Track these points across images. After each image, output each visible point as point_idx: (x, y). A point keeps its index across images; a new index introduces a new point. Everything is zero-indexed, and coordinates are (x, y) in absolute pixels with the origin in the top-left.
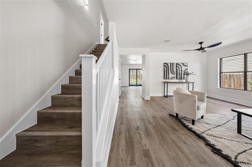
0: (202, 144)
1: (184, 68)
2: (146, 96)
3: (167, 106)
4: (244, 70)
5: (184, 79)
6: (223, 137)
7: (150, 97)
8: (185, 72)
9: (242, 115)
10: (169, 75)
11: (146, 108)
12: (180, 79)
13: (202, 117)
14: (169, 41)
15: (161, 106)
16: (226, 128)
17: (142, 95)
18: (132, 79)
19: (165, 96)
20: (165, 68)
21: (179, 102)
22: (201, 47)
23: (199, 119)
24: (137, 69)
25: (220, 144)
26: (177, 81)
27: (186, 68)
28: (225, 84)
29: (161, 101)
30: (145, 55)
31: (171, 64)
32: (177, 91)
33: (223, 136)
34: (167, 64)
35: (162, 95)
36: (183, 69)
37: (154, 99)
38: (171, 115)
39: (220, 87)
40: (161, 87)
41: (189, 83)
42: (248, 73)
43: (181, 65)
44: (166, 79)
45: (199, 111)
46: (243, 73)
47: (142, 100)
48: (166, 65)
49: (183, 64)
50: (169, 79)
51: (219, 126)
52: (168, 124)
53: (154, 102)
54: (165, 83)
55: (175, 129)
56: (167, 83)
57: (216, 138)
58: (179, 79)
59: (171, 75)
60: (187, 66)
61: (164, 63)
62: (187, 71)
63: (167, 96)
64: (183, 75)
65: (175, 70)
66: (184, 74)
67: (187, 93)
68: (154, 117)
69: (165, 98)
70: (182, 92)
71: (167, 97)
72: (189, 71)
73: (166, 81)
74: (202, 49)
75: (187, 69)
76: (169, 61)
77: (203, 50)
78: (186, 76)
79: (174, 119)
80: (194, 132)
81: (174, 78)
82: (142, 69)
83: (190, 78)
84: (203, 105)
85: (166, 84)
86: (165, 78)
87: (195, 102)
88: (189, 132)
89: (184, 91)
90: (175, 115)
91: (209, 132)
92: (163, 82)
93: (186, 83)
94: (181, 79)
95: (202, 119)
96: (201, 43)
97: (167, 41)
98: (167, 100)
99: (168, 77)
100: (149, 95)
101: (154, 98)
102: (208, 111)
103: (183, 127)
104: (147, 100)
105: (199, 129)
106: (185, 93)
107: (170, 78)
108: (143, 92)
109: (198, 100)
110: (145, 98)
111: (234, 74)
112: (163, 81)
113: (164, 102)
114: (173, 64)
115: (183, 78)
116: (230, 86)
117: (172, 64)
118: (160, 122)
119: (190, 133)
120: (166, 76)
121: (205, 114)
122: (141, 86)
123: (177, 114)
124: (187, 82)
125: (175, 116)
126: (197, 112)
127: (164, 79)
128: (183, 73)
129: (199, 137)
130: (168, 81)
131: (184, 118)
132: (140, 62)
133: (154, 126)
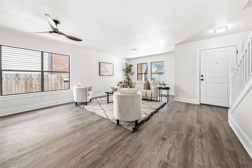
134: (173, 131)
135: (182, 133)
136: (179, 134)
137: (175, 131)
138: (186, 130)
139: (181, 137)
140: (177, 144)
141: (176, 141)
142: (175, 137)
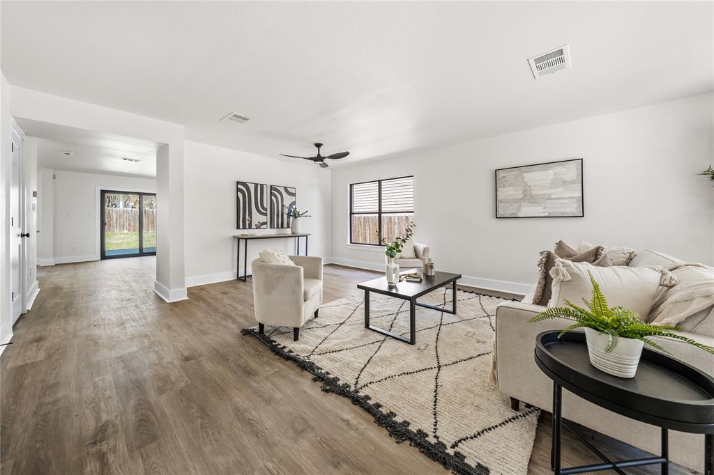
0: (306, 383)
1: (288, 200)
2: (171, 291)
3: (240, 308)
4: (378, 210)
5: (288, 227)
6: (344, 347)
7: (188, 289)
8: (290, 211)
9: (370, 292)
10: (251, 218)
11: (165, 331)
12: (280, 226)
13: (316, 314)
14: (246, 119)
15: (223, 313)
16: (351, 325)
17: (157, 286)
18: (126, 231)
19: (239, 279)
20: (240, 194)
21: (264, 292)
22: (319, 155)
23: (310, 321)
24: (140, 194)
25: (337, 365)
26: (273, 232)
27: (292, 199)
28: (359, 236)
29: (224, 296)
30: (167, 145)
31: (256, 185)
32: (260, 262)
33: (344, 343)
34: (244, 184)
35: (230, 276)
36: (287, 204)
37: (203, 294)
38: (246, 332)
39: (351, 243)
40: (228, 253)
41: (298, 237)
42: (382, 215)
43: (282, 190)
44: (244, 228)
45: (307, 302)
46: (377, 215)
47: (153, 307)
48: (241, 187)
49: (286, 188)
50: (250, 227)
51: (341, 324)
52: (232, 364)
53: (202, 304)
54: (239, 239)
55: (249, 372)
56: (246, 239)
57: (334, 354)
58: (278, 227)
59: (257, 218)
60: (294, 195)
61: (238, 183)
62: (294, 206)
63: (245, 276)
64: (285, 216)
65: (267, 204)
66: (289, 215)
67: (283, 264)
68: (187, 359)
69: (241, 284)
70: (274, 263)
71: (245, 281)
72: (300, 208)
73: (242, 235)
74: (319, 159)
75: (294, 203)
76: (251, 178)
77: (322, 161)
78: (293, 220)
79: (252, 341)
80: (295, 360)
81: (265, 226)
82: (155, 195)
83: (302, 226)
84: (316, 288)
85: (242, 243)
86: (241, 227)
87: (298, 282)
88: (285, 364)
89: (279, 258)
90: (257, 328)
91: (323, 347)
92: (234, 237)
93: (293, 238)
94: (282, 227)
95: (316, 320)
96: (318, 145)
97: (240, 117)
98: (246, 288)
99: (247, 223)
100: (183, 285)
101: (202, 289)
102: (328, 296)
103: (272, 355)
104: (175, 304)
105: (305, 346)
106: (281, 263)
107: (253, 226)
108: (161, 275)
109: (304, 278)
110: (168, 298)
111: (369, 215)
112: (236, 235)
113: (232, 298)
114: (262, 186)
115: (285, 225)
116: (365, 238)
117: (259, 187)
118: (208, 366)
119: (287, 366)
120: (242, 220)
121: (322, 306)
122: (154, 254)
123: (261, 326)
124: (295, 235)
125: (255, 333)
126: (303, 305)
127: (238, 227)
128: (286, 211)
129: (305, 366)
130: (247, 235)
131: (277, 331)
132: (150, 168)
133: (181, 391)
134: (190, 382)
135: (165, 395)
136: (168, 388)
137: (186, 386)
138: (159, 414)
139: (159, 388)
140: (156, 370)
141: (162, 373)
142: (171, 377)
